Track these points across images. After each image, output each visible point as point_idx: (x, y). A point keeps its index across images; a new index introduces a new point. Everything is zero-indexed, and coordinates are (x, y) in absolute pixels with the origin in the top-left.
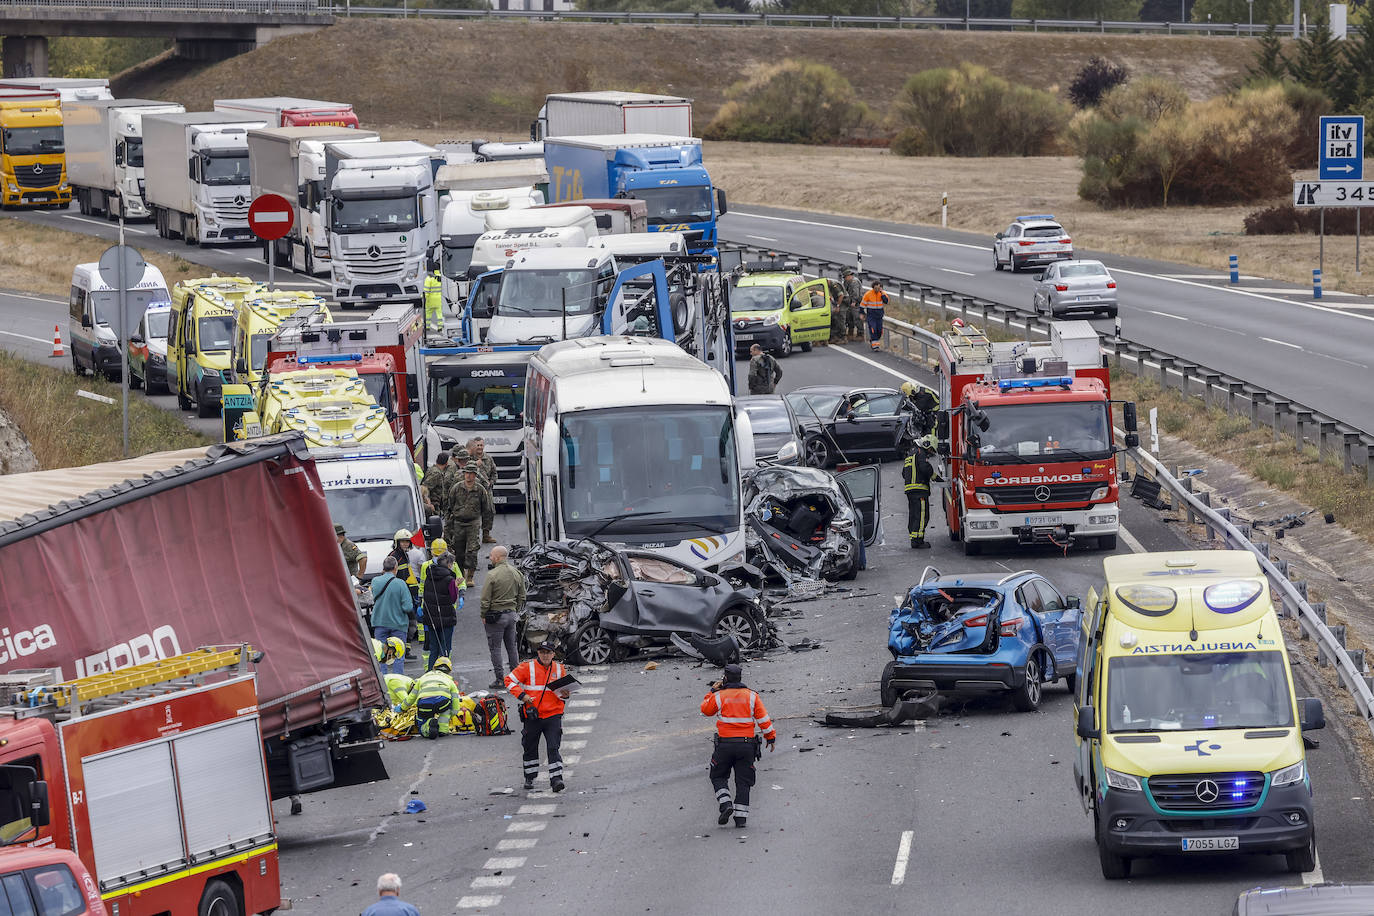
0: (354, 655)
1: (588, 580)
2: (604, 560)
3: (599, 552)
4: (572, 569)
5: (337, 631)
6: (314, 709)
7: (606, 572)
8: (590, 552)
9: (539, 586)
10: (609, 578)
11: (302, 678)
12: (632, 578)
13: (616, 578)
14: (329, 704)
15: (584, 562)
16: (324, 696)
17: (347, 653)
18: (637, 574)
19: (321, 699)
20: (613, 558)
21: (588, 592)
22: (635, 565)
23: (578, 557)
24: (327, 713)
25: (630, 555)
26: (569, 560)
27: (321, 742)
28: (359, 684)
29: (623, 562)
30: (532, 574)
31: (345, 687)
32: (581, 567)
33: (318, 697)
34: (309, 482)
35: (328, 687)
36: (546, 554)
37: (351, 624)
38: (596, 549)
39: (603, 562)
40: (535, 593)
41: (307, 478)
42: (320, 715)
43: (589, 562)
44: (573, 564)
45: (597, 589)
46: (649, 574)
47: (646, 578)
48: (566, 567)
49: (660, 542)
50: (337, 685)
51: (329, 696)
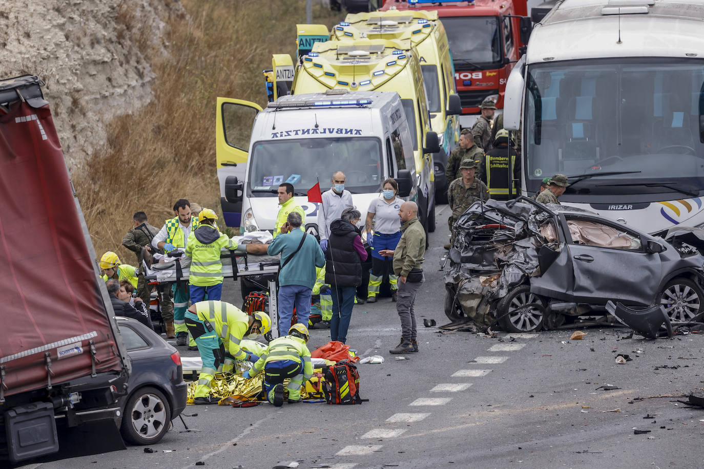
0: (89, 317)
1: (522, 243)
2: (541, 222)
3: (537, 213)
4: (510, 230)
5: (71, 291)
6: (37, 373)
7: (543, 234)
8: (527, 213)
9: (475, 248)
10: (546, 241)
11: (23, 340)
12: (568, 241)
13: (553, 240)
14: (53, 369)
15: (521, 224)
16: (49, 360)
17: (80, 314)
18: (576, 237)
19: (45, 363)
20: (550, 219)
21: (522, 255)
22: (575, 228)
23: (516, 218)
24: (53, 378)
25: (569, 217)
26: (507, 220)
27: (45, 409)
28: (93, 347)
29: (560, 224)
30: (468, 234)
31: (76, 351)
32: (518, 228)
33: (41, 361)
34: (43, 132)
35: (54, 351)
36: (483, 213)
37: (86, 283)
38: (533, 209)
39: (541, 224)
40: (470, 254)
41: (41, 127)
42: (44, 379)
43: (526, 223)
44: (511, 225)
45: (531, 252)
46: (590, 238)
47: (587, 242)
48: (502, 228)
49: (627, 204)
50: (64, 349)
51: (55, 360)
